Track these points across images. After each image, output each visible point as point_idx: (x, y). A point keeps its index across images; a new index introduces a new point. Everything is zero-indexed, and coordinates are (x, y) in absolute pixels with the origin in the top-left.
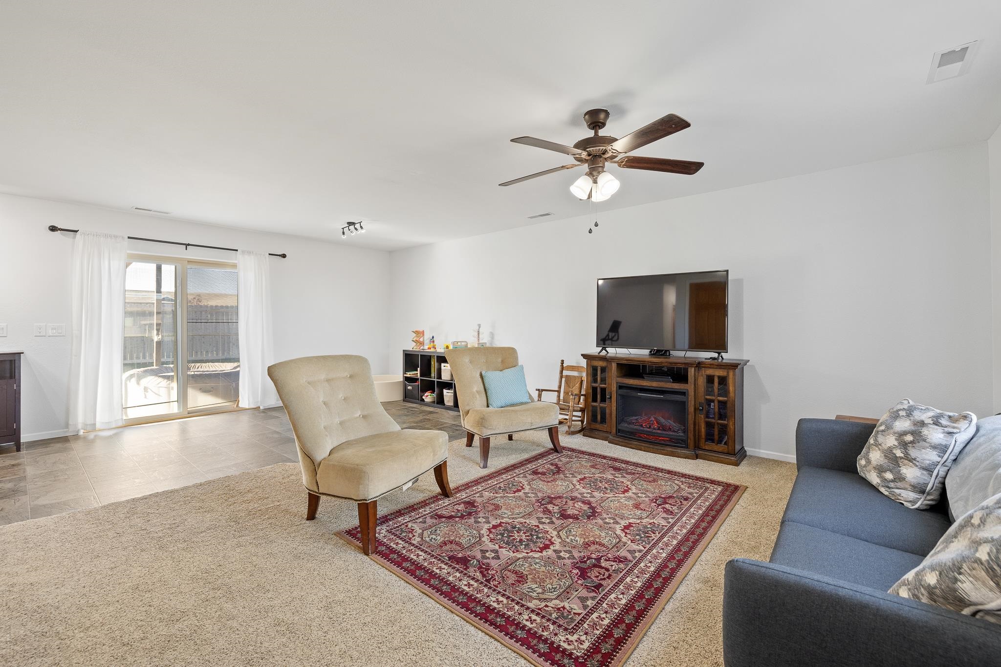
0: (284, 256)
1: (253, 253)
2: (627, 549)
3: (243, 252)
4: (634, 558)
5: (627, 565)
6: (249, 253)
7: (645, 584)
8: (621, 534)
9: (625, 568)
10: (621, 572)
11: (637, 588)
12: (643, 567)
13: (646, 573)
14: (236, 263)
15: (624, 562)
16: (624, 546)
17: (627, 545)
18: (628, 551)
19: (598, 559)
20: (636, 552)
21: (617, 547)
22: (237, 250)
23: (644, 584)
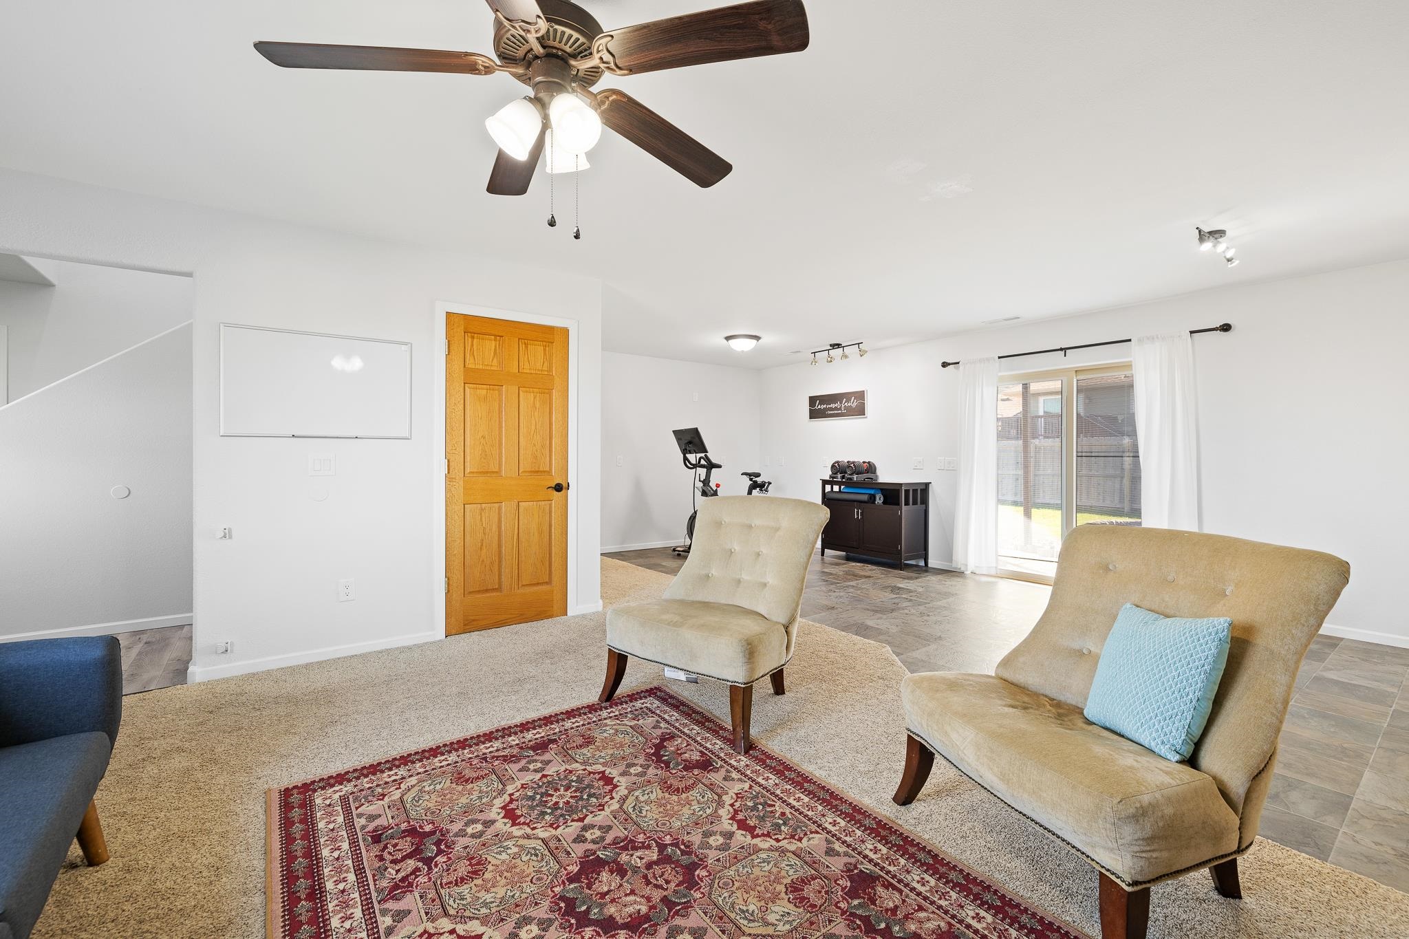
0: (1226, 328)
1: (1157, 338)
2: (414, 913)
3: (1140, 340)
4: (384, 912)
5: (379, 891)
6: (1152, 339)
7: (321, 893)
8: (466, 927)
9: (375, 885)
10: (374, 876)
11: (326, 879)
12: (352, 911)
13: (338, 908)
14: (1131, 362)
15: (390, 892)
16: (427, 914)
17: (425, 918)
18: (409, 912)
19: (428, 861)
20: (394, 921)
21: (433, 901)
22: (1130, 340)
23: (323, 892)
